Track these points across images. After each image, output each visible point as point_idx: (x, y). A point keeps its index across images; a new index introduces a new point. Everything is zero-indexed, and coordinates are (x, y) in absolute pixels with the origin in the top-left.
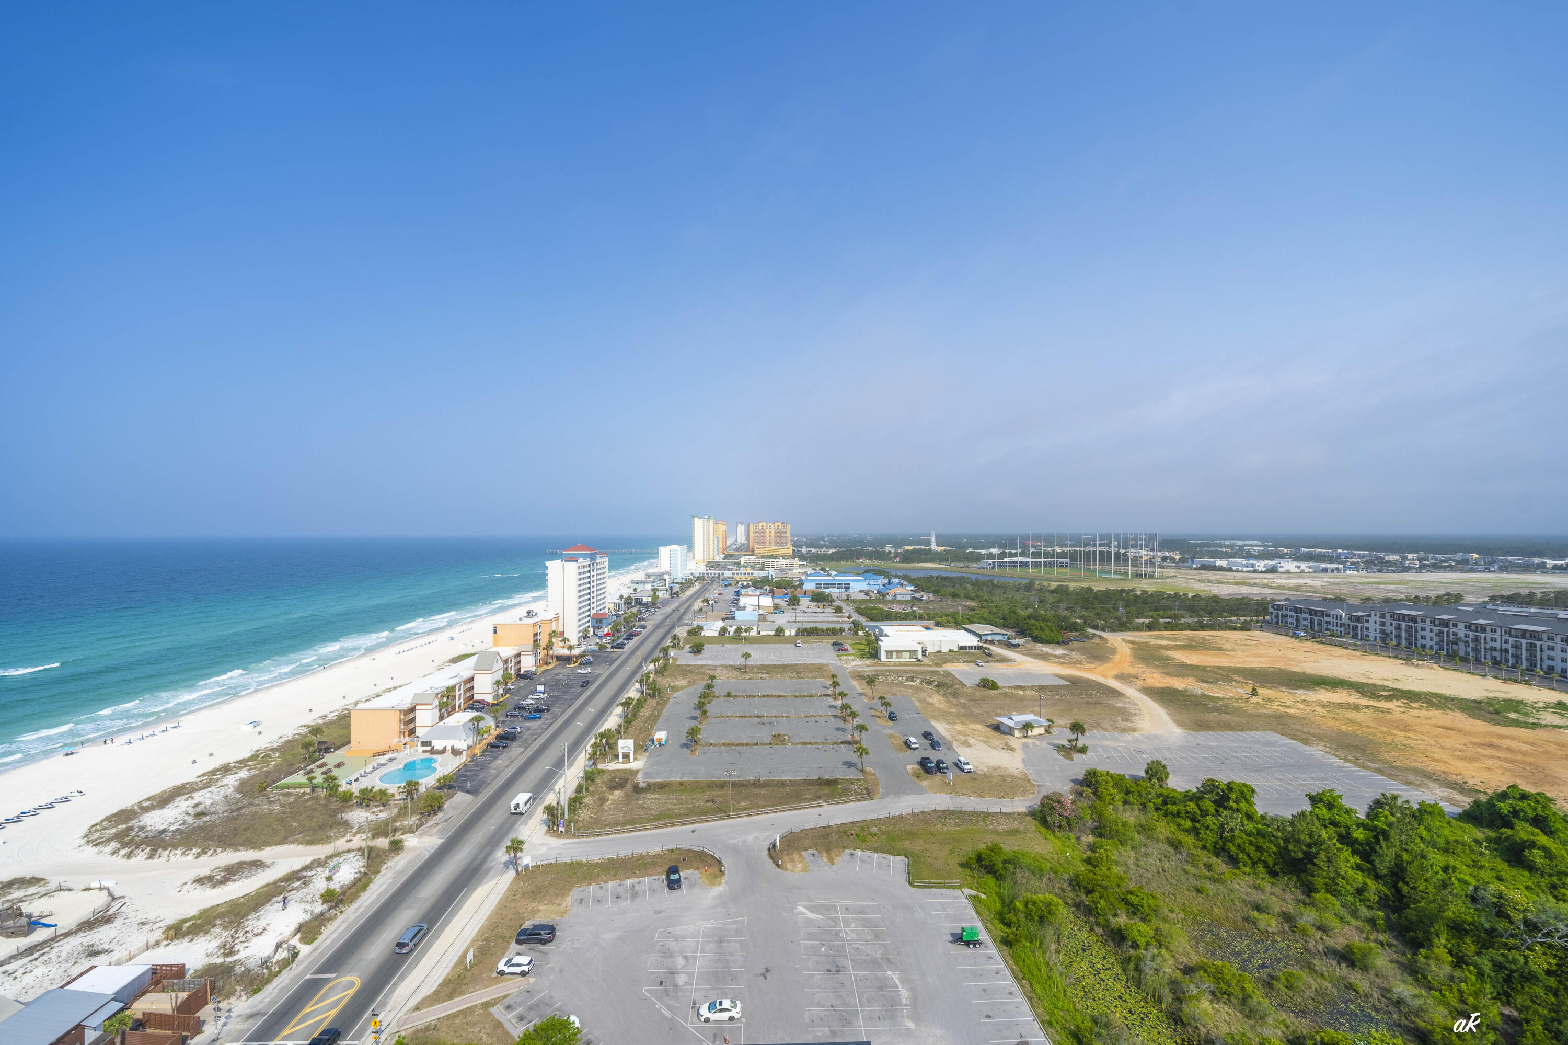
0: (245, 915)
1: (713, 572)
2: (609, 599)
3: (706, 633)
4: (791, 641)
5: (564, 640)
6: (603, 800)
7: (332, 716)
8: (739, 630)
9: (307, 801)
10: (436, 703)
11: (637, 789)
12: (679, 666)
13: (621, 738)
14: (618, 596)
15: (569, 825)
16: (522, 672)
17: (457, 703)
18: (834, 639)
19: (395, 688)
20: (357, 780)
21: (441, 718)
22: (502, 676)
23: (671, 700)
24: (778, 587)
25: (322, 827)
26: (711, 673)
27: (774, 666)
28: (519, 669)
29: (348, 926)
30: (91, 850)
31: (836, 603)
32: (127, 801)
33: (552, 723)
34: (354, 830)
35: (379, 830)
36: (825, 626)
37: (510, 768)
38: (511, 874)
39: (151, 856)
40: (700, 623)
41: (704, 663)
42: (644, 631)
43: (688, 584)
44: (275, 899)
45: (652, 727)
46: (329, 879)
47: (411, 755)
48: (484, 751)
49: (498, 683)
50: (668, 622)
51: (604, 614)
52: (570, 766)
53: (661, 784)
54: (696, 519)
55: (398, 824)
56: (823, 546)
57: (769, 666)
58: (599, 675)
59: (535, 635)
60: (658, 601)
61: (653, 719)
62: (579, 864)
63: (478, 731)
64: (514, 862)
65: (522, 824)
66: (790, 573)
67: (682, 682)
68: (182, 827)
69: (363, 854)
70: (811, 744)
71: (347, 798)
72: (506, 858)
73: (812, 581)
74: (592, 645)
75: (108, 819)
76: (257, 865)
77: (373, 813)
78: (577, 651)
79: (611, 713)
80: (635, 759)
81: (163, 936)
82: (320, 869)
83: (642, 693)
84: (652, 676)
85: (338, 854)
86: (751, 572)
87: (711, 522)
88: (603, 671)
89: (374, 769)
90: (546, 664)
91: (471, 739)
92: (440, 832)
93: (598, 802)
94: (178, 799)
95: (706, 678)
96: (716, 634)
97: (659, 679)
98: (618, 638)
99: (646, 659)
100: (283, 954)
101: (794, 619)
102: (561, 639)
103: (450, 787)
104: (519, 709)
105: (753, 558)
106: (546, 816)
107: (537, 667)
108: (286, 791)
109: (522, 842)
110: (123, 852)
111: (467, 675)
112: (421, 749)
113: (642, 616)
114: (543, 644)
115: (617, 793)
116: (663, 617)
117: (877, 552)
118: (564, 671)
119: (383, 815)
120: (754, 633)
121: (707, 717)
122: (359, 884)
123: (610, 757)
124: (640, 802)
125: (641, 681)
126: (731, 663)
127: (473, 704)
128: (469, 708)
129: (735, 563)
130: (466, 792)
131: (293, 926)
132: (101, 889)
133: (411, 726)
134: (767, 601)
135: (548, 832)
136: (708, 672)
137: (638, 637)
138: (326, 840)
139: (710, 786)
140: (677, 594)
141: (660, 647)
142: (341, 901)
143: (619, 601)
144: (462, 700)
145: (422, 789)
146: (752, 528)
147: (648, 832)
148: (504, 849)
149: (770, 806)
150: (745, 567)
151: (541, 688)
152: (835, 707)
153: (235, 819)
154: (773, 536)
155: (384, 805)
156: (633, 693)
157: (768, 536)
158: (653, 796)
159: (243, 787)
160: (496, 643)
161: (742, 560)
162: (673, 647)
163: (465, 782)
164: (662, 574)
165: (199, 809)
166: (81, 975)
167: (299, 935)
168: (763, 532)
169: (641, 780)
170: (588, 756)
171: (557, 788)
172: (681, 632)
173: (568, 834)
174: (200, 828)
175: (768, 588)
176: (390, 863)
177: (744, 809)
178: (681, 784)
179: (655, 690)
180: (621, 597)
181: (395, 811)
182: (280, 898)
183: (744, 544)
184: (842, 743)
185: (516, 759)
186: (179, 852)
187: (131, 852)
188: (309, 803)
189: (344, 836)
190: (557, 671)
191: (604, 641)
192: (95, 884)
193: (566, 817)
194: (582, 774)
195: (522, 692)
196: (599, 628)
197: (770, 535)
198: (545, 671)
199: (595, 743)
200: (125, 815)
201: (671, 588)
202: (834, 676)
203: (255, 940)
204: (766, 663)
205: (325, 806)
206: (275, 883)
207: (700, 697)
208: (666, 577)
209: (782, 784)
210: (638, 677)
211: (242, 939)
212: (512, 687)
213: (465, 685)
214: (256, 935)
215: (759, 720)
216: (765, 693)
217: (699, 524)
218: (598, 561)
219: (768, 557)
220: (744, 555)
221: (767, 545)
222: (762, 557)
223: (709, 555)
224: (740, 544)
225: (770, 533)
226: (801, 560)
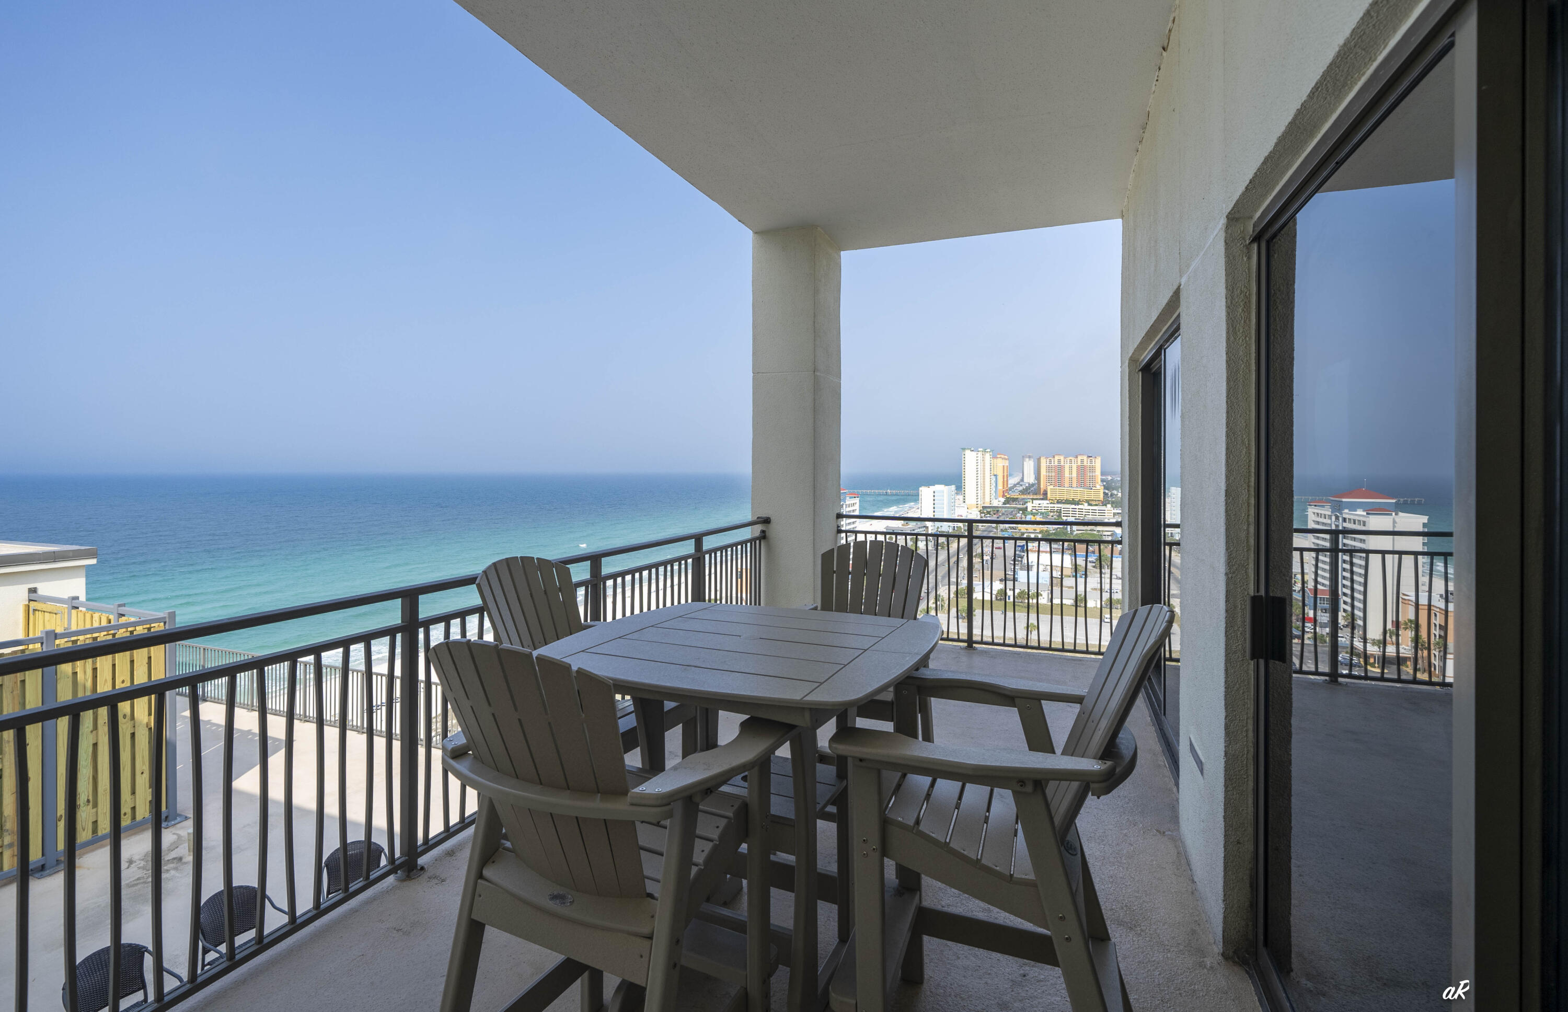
3: (979, 595)
4: (1095, 613)
8: (1022, 595)
54: (968, 452)
87: (988, 456)
105: (1044, 503)
120: (1043, 600)
129: (1020, 509)
134: (1064, 560)
146: (1043, 461)
150: (1034, 514)
154: (1074, 474)
157: (1067, 474)
161: (1030, 506)
168: (1060, 469)
183: (1033, 485)
197: (1071, 473)
217: (971, 459)
218: (847, 503)
219: (1067, 502)
220: (1033, 499)
221: (1066, 485)
222: (1058, 502)
223: (984, 498)
224: (1027, 485)
225: (1070, 471)
226: (1116, 507)
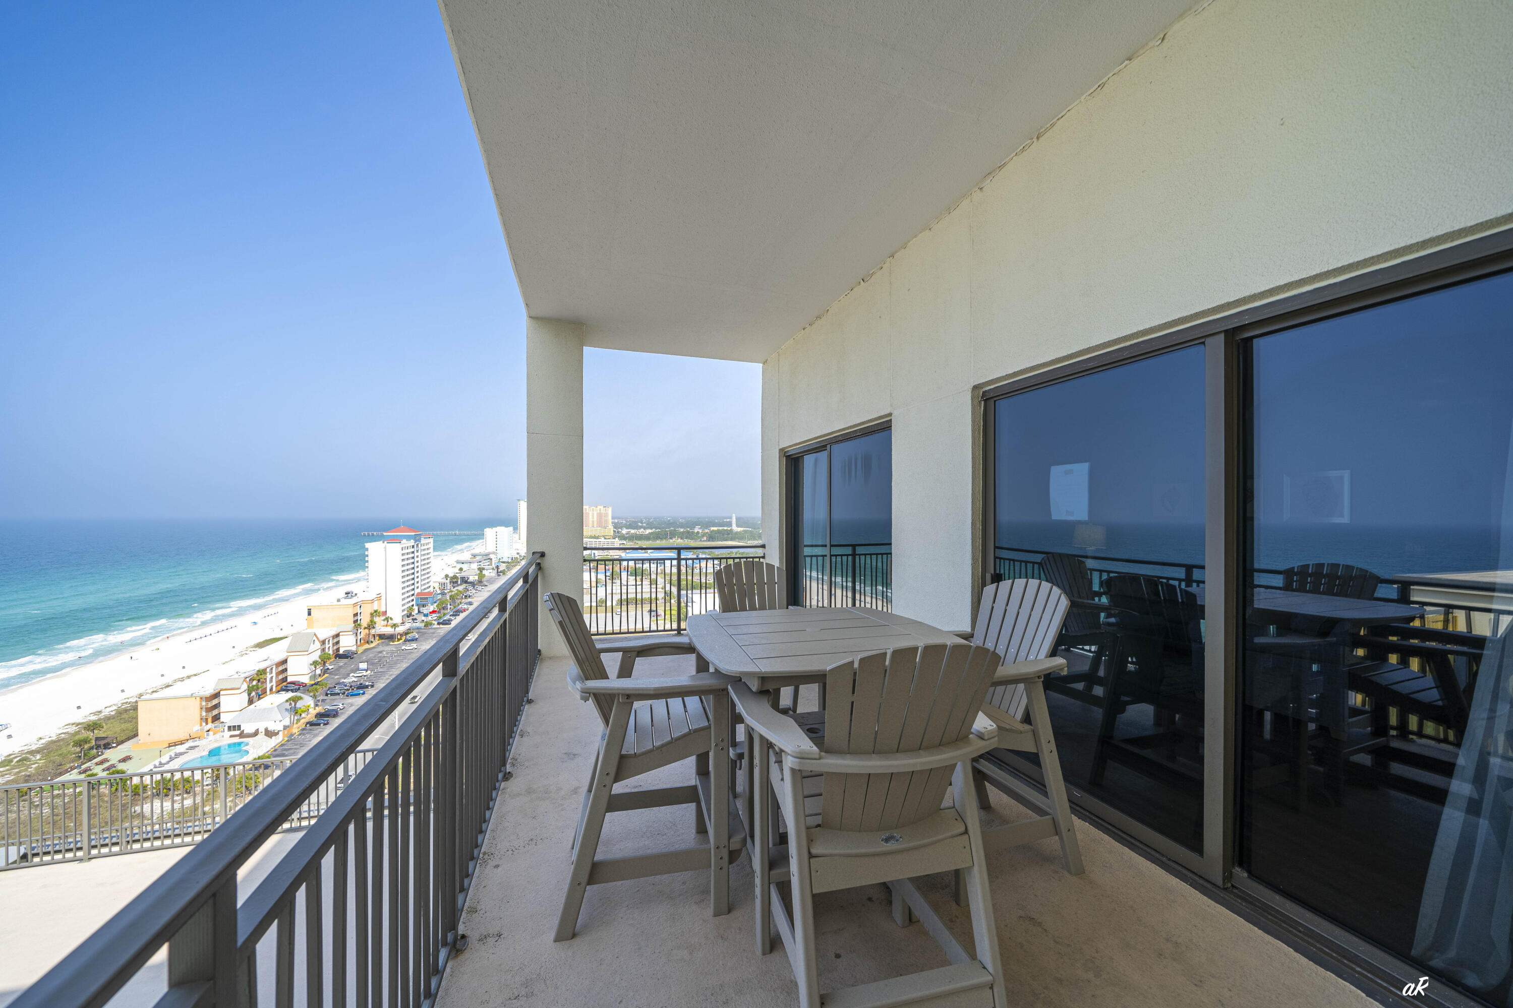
2: (433, 579)
5: (387, 619)
7: (110, 712)
10: (245, 686)
14: (443, 576)
16: (341, 652)
17: (269, 686)
19: (189, 677)
21: (251, 702)
22: (320, 657)
28: (338, 650)
43: (513, 563)
47: (216, 741)
48: (304, 729)
49: (315, 663)
51: (429, 593)
56: (641, 527)
59: (356, 615)
60: (484, 579)
63: (295, 712)
74: (415, 623)
78: (400, 629)
89: (172, 759)
90: (368, 642)
91: (288, 720)
98: (444, 615)
102: (383, 618)
104: (340, 687)
107: (357, 646)
111: (279, 658)
112: (227, 734)
113: (468, 594)
114: (364, 623)
117: (688, 532)
118: (387, 648)
127: (285, 685)
128: (284, 690)
133: (215, 712)
137: (462, 614)
140: (504, 572)
143: (444, 581)
144: (274, 683)
151: (364, 665)
154: (595, 519)
157: (591, 519)
160: (311, 624)
164: (490, 553)
180: (447, 576)
190: (380, 648)
191: (429, 618)
195: (343, 671)
196: (424, 606)
197: (593, 517)
198: (367, 650)
201: (497, 567)
208: (492, 556)
212: (331, 668)
213: (278, 667)
226: (621, 540)
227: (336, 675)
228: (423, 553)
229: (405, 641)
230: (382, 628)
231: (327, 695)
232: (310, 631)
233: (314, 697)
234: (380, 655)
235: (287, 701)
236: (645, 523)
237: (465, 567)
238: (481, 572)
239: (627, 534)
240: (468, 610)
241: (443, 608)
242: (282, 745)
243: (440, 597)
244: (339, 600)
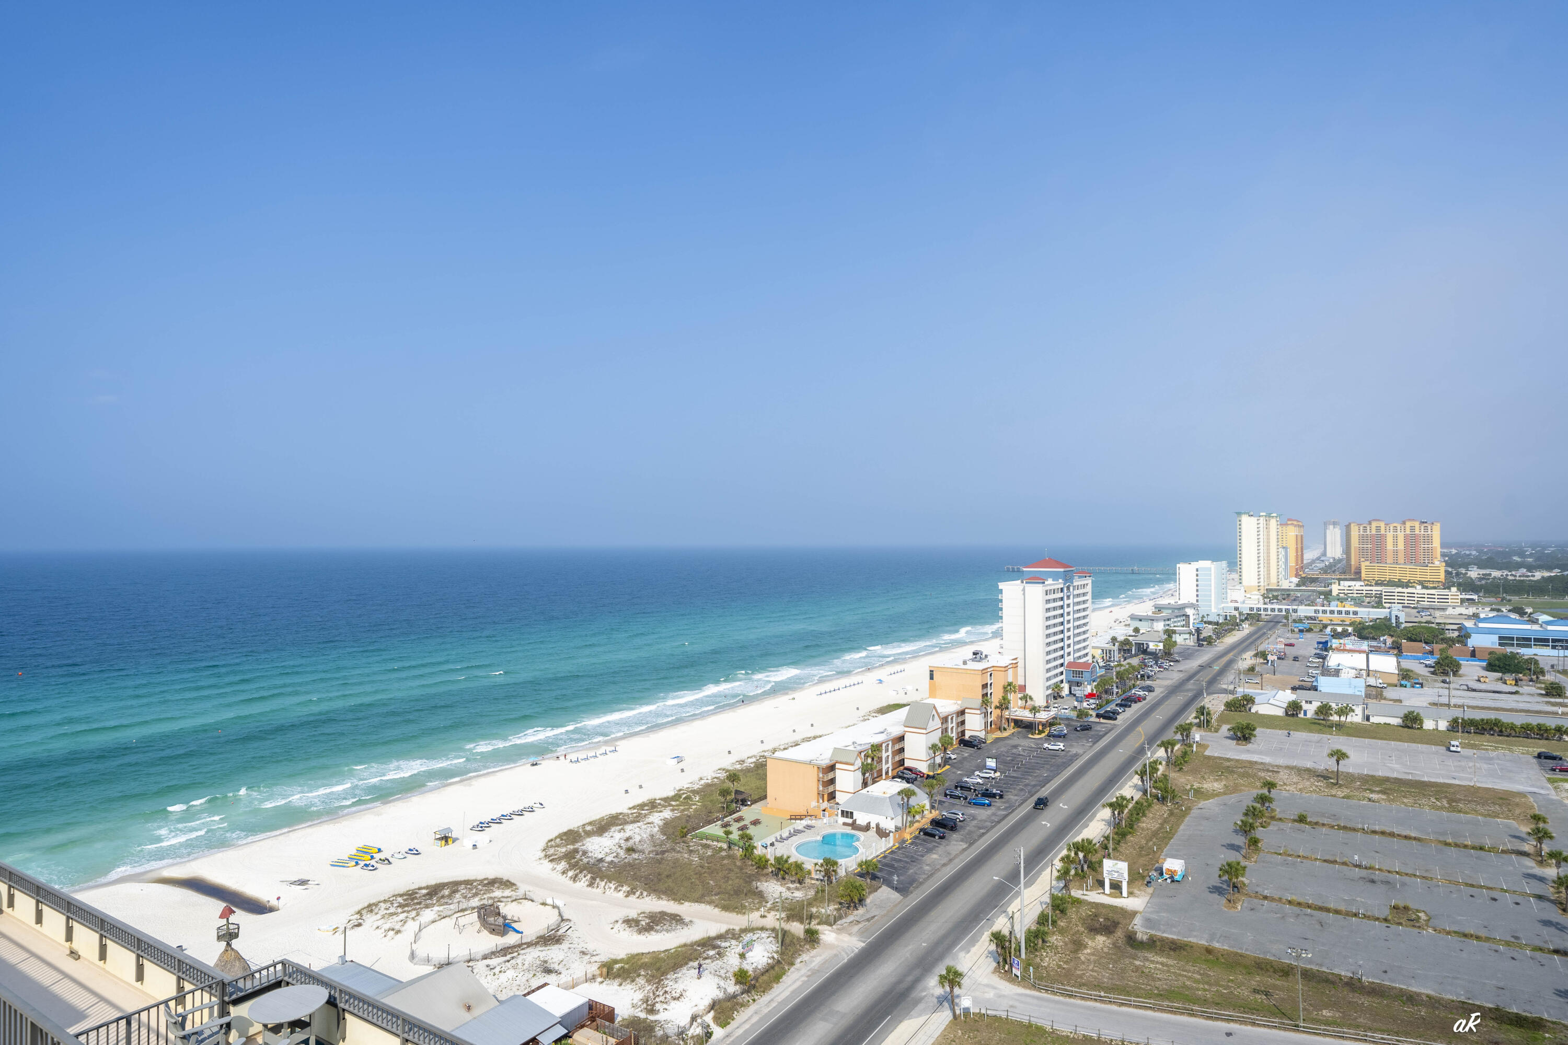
0: (665, 973)
1: (1276, 607)
2: (1093, 642)
3: (1261, 708)
4: (1434, 738)
5: (1025, 698)
6: (1078, 945)
7: (750, 763)
8: (1324, 710)
9: (723, 858)
10: (859, 763)
11: (1131, 939)
12: (1209, 758)
13: (1109, 856)
14: (1109, 638)
15: (1026, 969)
16: (967, 737)
17: (884, 768)
18: (1542, 747)
19: (815, 738)
20: (772, 844)
21: (865, 784)
22: (940, 739)
23: (1195, 812)
24: (1410, 639)
25: (737, 892)
26: (1268, 777)
27: (1398, 781)
28: (963, 733)
29: (761, 1020)
30: (547, 865)
31: (1549, 677)
32: (574, 822)
33: (1006, 816)
34: (769, 905)
35: (795, 912)
36: (1519, 720)
37: (948, 868)
38: (945, 1016)
39: (591, 885)
40: (1249, 691)
41: (1255, 758)
42: (1150, 697)
43: (1228, 624)
44: (691, 964)
45: (1160, 849)
46: (742, 956)
47: (830, 826)
48: (916, 838)
49: (934, 747)
50: (1191, 685)
51: (1086, 665)
52: (1027, 885)
53: (1173, 942)
54: (1245, 519)
55: (814, 910)
56: (1518, 566)
57: (1387, 779)
58: (1076, 756)
59: (985, 686)
60: (1175, 650)
61: (1163, 837)
62: (1040, 1031)
63: (909, 810)
64: (950, 1000)
65: (962, 949)
66: (1438, 614)
67: (1213, 785)
68: (616, 860)
69: (776, 937)
70: (1478, 938)
71: (762, 864)
72: (939, 991)
73: (1491, 631)
74: (1066, 708)
75: (560, 836)
76: (676, 920)
77: (789, 889)
78: (1043, 716)
79: (1094, 816)
80: (1131, 894)
81: (598, 972)
82: (734, 942)
83: (1145, 792)
84: (1161, 769)
85: (752, 930)
86: (1352, 609)
87: (1273, 523)
88: (1083, 750)
89: (791, 835)
90: (1000, 730)
91: (900, 818)
92: (862, 934)
93: (1070, 946)
94: (613, 829)
95: (1258, 784)
96: (1280, 712)
97: (1173, 775)
98: (1108, 702)
99: (1151, 740)
100: (696, 1030)
101: (1444, 700)
102: (1020, 695)
103: (874, 877)
104: (962, 788)
105: (1357, 585)
106: (993, 947)
107: (987, 732)
108: (704, 841)
109: (958, 974)
110: (571, 873)
111: (896, 731)
112: (842, 820)
113: (1148, 671)
114: (995, 700)
115: (1101, 939)
116: (1181, 675)
118: (1024, 743)
119: (799, 895)
120: (1356, 717)
121: (1257, 850)
122: (772, 972)
123: (1090, 881)
124: (1137, 963)
125: (1142, 774)
126: (1309, 765)
127: (904, 773)
128: (900, 777)
129: (1321, 593)
130: (892, 888)
131: (707, 1002)
132: (554, 907)
133: (831, 789)
134: (1386, 664)
135: (996, 971)
136: (1262, 774)
137: (1139, 705)
138: (740, 909)
139: (1261, 966)
141: (1177, 724)
142: (754, 987)
143: (1109, 646)
144: (890, 765)
145: (842, 873)
146: (1355, 532)
147: (1150, 1013)
148: (937, 978)
149: (1382, 1031)
150: (1341, 600)
151: (991, 763)
152: (1542, 879)
153: (659, 862)
154: (1401, 546)
155: (800, 882)
156: (1130, 789)
157: (1390, 546)
158: (1160, 960)
159: (667, 827)
160: (933, 692)
161: (1335, 589)
162: (1199, 725)
163: (891, 874)
164: (1183, 607)
165: (630, 844)
166: (539, 988)
167: (712, 1014)
168: (1379, 540)
169: (1138, 926)
170: (1055, 874)
171: (1010, 910)
172: (1215, 704)
173: (1023, 981)
174: (630, 864)
175: (1389, 641)
176: (805, 957)
177: (1327, 1023)
178: (1209, 951)
179: (1166, 790)
180: (1114, 640)
181: (811, 893)
182: (696, 964)
183: (1340, 561)
184: (1556, 952)
185: (956, 856)
186: (612, 886)
187: (576, 875)
188: (725, 862)
189: (758, 909)
190: (1015, 741)
191: (1085, 704)
192: (549, 901)
193: (1023, 956)
194: (1047, 899)
195: (967, 765)
196: (1078, 684)
197: (1395, 544)
198: (997, 740)
199: (1068, 857)
200: (571, 836)
201: (1198, 631)
202: (1537, 818)
203: (674, 1004)
204: (1380, 773)
205: (741, 869)
206: (692, 945)
207: (1246, 815)
208: (1189, 611)
209: (1411, 998)
210: (1138, 766)
211: (662, 999)
212: (953, 757)
213: (893, 744)
214: (674, 999)
215: (1364, 873)
216: (1377, 828)
217: (1249, 525)
218: (1075, 584)
219: (1391, 583)
220: (1339, 580)
221: (1388, 561)
222: (1377, 584)
223: (1269, 578)
224: (1331, 561)
225: (1395, 541)
226: (1464, 591)
227: (959, 769)
228: (1077, 600)
229: (1049, 735)
230: (1018, 711)
231: (946, 795)
232: (930, 701)
233: (931, 795)
234: (1014, 751)
235: (899, 793)
236: (1531, 555)
237: (1144, 627)
238: (1170, 636)
239: (1480, 579)
240: (1145, 699)
241: (1106, 692)
242: (892, 852)
243: (1103, 672)
244: (965, 663)
